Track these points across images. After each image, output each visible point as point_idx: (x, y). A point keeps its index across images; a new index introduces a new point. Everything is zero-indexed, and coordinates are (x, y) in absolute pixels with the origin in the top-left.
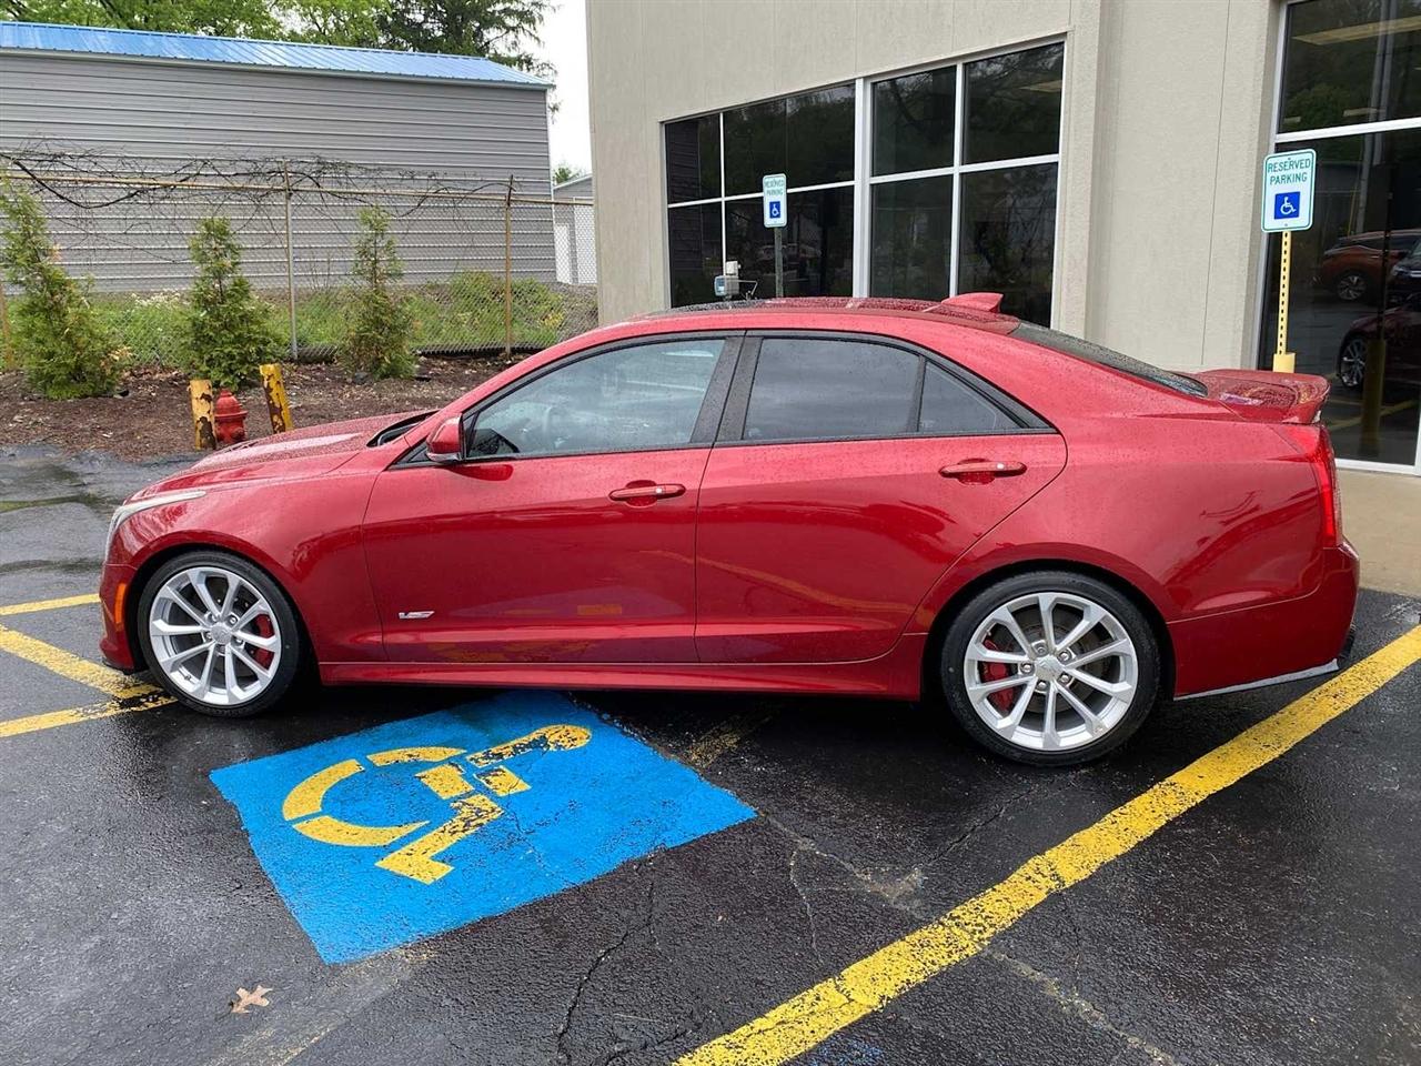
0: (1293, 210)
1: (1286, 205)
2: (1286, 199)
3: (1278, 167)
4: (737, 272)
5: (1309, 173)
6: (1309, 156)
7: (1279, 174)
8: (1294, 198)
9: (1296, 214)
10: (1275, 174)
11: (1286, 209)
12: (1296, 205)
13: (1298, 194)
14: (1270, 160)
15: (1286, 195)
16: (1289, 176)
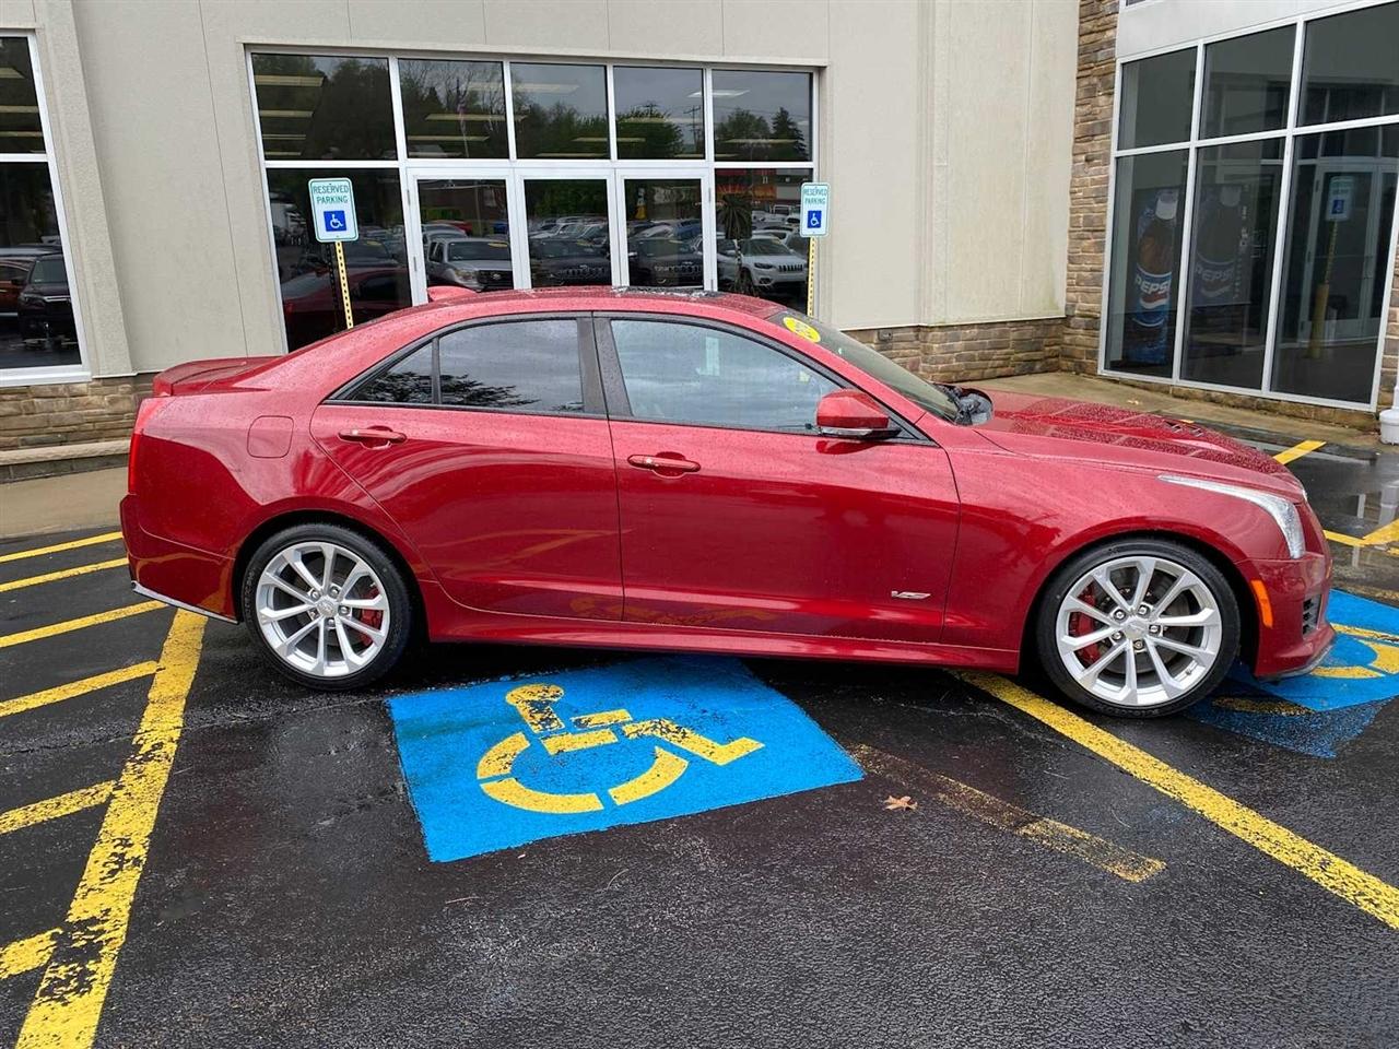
0: (340, 225)
2: (333, 216)
3: (322, 190)
5: (349, 196)
6: (346, 183)
7: (324, 195)
8: (341, 215)
9: (343, 228)
10: (321, 196)
11: (335, 224)
12: (342, 219)
13: (342, 212)
14: (314, 184)
15: (332, 212)
16: (332, 198)
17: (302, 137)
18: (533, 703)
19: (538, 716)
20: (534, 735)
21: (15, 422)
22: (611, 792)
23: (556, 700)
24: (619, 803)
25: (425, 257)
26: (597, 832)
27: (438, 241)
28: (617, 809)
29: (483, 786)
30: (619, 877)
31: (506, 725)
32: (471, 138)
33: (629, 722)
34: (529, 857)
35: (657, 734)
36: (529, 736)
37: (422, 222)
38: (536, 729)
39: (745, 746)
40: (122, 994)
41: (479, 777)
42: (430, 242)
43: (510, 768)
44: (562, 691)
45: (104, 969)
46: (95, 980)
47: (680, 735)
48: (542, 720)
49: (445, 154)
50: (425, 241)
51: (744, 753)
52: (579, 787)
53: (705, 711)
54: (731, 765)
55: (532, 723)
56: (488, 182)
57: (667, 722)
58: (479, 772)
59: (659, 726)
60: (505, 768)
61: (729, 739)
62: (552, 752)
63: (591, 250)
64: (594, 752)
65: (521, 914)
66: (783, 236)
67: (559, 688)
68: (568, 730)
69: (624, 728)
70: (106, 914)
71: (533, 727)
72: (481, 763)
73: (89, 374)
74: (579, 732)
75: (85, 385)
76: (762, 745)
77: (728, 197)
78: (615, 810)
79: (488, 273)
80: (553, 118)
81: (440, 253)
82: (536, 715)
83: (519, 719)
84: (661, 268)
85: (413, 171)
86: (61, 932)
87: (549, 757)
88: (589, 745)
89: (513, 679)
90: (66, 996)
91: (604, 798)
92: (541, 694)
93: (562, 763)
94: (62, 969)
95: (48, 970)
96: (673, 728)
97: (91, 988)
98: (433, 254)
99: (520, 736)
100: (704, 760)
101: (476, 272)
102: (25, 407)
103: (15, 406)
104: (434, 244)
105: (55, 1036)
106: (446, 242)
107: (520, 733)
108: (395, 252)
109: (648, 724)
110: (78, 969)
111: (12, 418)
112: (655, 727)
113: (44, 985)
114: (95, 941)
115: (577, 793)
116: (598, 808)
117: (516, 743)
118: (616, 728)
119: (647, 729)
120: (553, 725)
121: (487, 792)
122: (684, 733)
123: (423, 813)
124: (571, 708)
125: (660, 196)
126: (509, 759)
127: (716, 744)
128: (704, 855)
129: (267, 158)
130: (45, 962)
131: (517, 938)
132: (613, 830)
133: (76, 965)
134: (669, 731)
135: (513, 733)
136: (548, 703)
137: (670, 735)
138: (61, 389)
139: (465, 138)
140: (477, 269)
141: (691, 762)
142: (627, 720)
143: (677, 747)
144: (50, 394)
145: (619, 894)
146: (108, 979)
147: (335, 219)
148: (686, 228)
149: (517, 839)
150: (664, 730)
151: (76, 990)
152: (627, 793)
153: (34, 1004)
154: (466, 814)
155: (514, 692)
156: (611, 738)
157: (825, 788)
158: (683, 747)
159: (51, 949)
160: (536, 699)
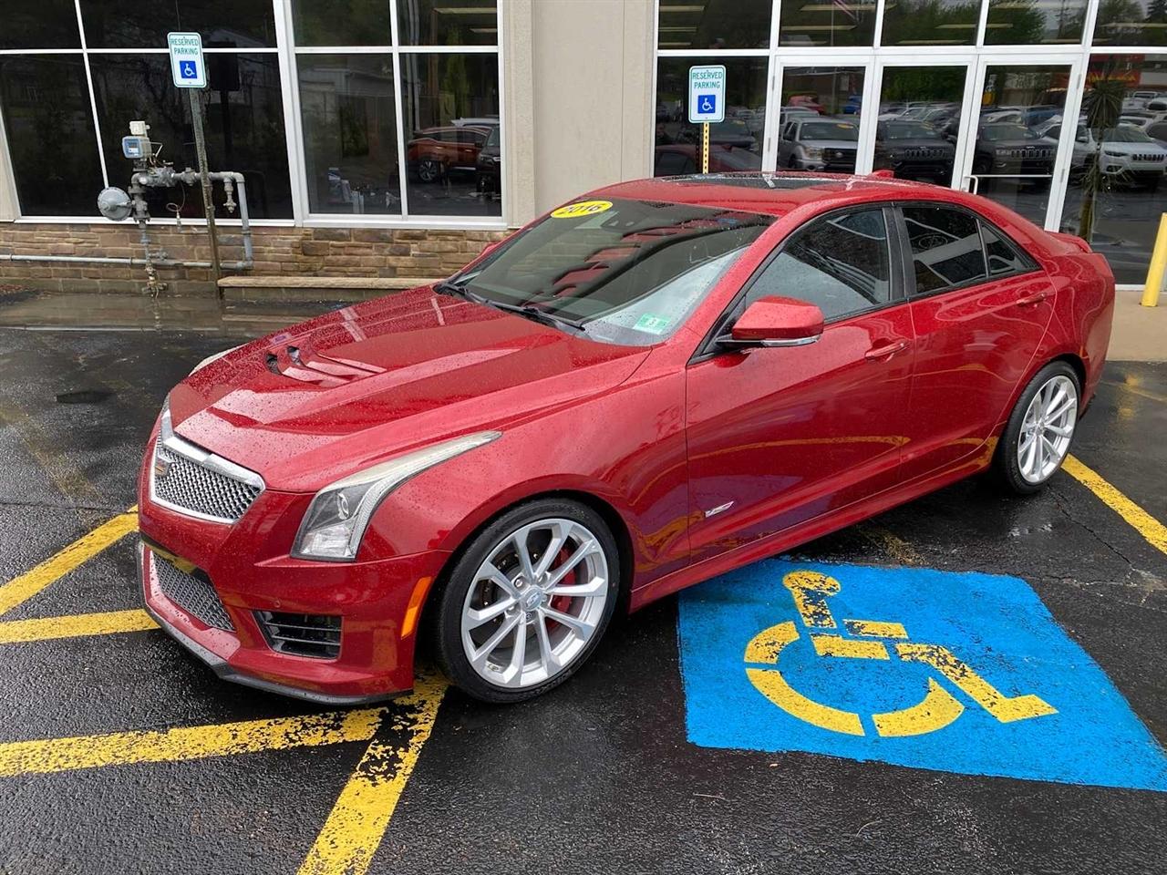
0: (711, 108)
1: (706, 104)
2: (706, 99)
3: (700, 76)
4: (146, 133)
5: (722, 82)
6: (721, 70)
7: (701, 81)
8: (712, 99)
9: (712, 111)
10: (698, 81)
11: (706, 107)
12: (713, 105)
13: (714, 96)
14: (694, 70)
15: (706, 96)
16: (708, 83)
17: (693, 29)
18: (808, 592)
19: (812, 608)
20: (805, 627)
21: (453, 257)
22: (876, 717)
23: (832, 594)
24: (882, 733)
25: (780, 135)
26: (853, 762)
27: (793, 120)
28: (878, 741)
29: (748, 671)
30: (870, 827)
31: (780, 609)
32: (839, 28)
33: (904, 640)
34: (780, 768)
35: (933, 662)
36: (800, 627)
37: (782, 105)
38: (807, 622)
39: (1031, 706)
40: (416, 792)
41: (746, 660)
42: (786, 122)
43: (776, 658)
44: (839, 586)
45: (409, 759)
46: (400, 768)
47: (958, 671)
48: (815, 613)
49: (812, 43)
50: (782, 120)
51: (1032, 715)
52: (842, 701)
53: (990, 649)
54: (1014, 726)
55: (805, 615)
56: (846, 69)
57: (946, 652)
58: (748, 653)
59: (936, 654)
60: (772, 657)
61: (1015, 692)
62: (820, 653)
63: (933, 134)
64: (864, 664)
65: (763, 834)
66: (1140, 123)
67: (836, 582)
68: (838, 632)
69: (897, 646)
70: (422, 706)
71: (805, 619)
72: (751, 645)
73: (505, 224)
74: (850, 638)
75: (502, 233)
76: (1056, 711)
77: (1098, 84)
78: (877, 741)
79: (833, 151)
80: (917, 8)
81: (794, 131)
82: (809, 606)
83: (793, 605)
84: (1003, 152)
85: (781, 57)
86: (388, 712)
87: (818, 657)
88: (859, 655)
89: (792, 561)
90: (377, 777)
91: (867, 723)
92: (818, 584)
93: (829, 668)
94: (381, 748)
95: (371, 745)
96: (951, 660)
97: (395, 775)
98: (787, 133)
99: (791, 625)
100: (983, 709)
101: (821, 150)
102: (461, 246)
103: (456, 246)
104: (789, 124)
105: (360, 814)
106: (801, 122)
107: (792, 622)
108: (754, 131)
109: (924, 648)
110: (391, 753)
111: (452, 254)
112: (931, 654)
113: (365, 759)
114: (409, 729)
115: (839, 708)
116: (859, 734)
117: (785, 633)
118: (890, 643)
119: (923, 654)
120: (825, 622)
121: (751, 679)
122: (964, 670)
123: (688, 684)
124: (845, 608)
125: (1013, 83)
126: (776, 648)
127: (998, 694)
128: (971, 832)
129: (660, 48)
130: (371, 736)
131: (755, 862)
132: (870, 765)
133: (391, 747)
134: (946, 662)
135: (785, 620)
136: (823, 595)
137: (947, 668)
138: (486, 234)
139: (832, 27)
140: (824, 147)
141: (967, 708)
142: (902, 637)
143: (953, 684)
144: (478, 238)
145: (867, 847)
146: (409, 771)
147: (707, 103)
148: (1034, 113)
149: (773, 743)
150: (941, 660)
151: (385, 773)
152: (892, 724)
153: (354, 776)
154: (728, 698)
155: (790, 575)
156: (882, 654)
157: (1131, 791)
158: (959, 685)
159: (377, 726)
160: (812, 588)
